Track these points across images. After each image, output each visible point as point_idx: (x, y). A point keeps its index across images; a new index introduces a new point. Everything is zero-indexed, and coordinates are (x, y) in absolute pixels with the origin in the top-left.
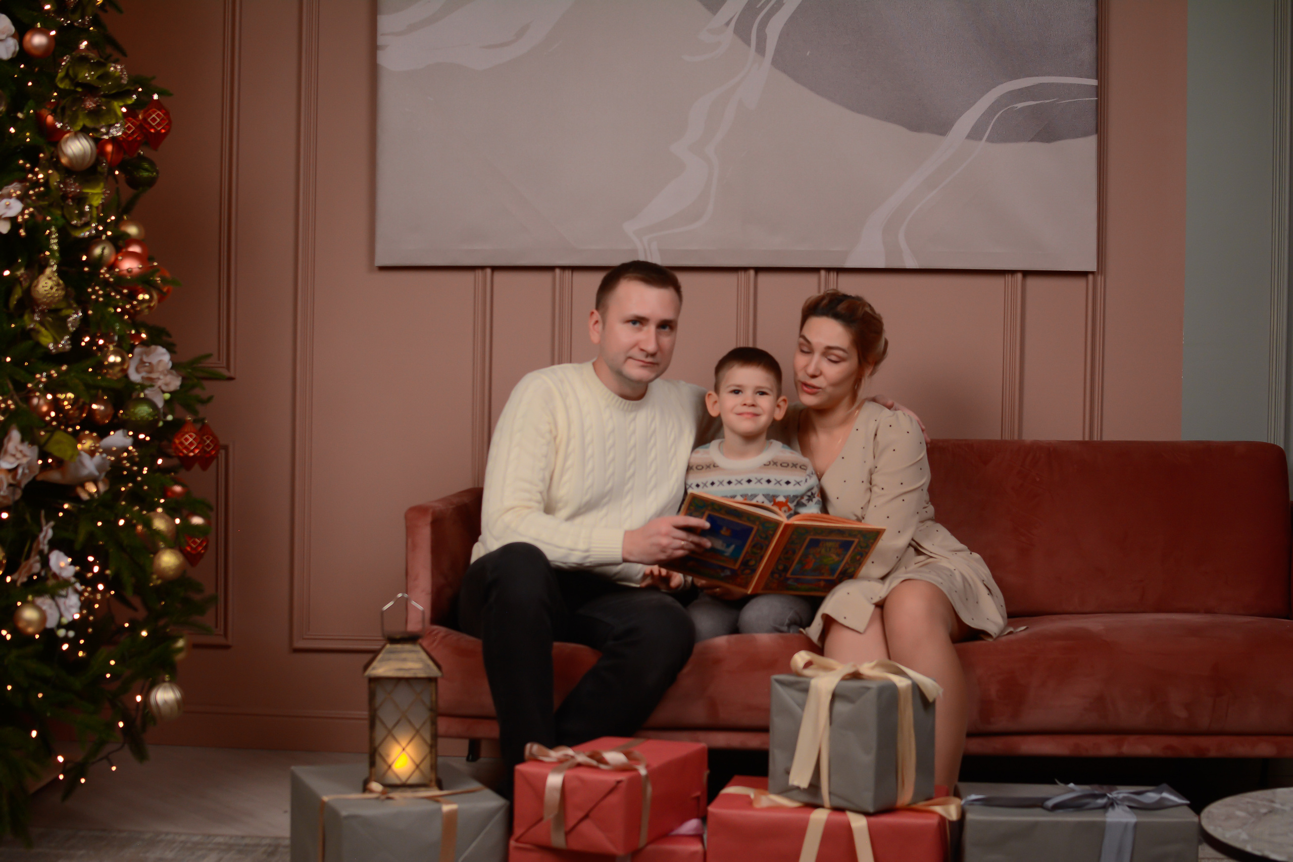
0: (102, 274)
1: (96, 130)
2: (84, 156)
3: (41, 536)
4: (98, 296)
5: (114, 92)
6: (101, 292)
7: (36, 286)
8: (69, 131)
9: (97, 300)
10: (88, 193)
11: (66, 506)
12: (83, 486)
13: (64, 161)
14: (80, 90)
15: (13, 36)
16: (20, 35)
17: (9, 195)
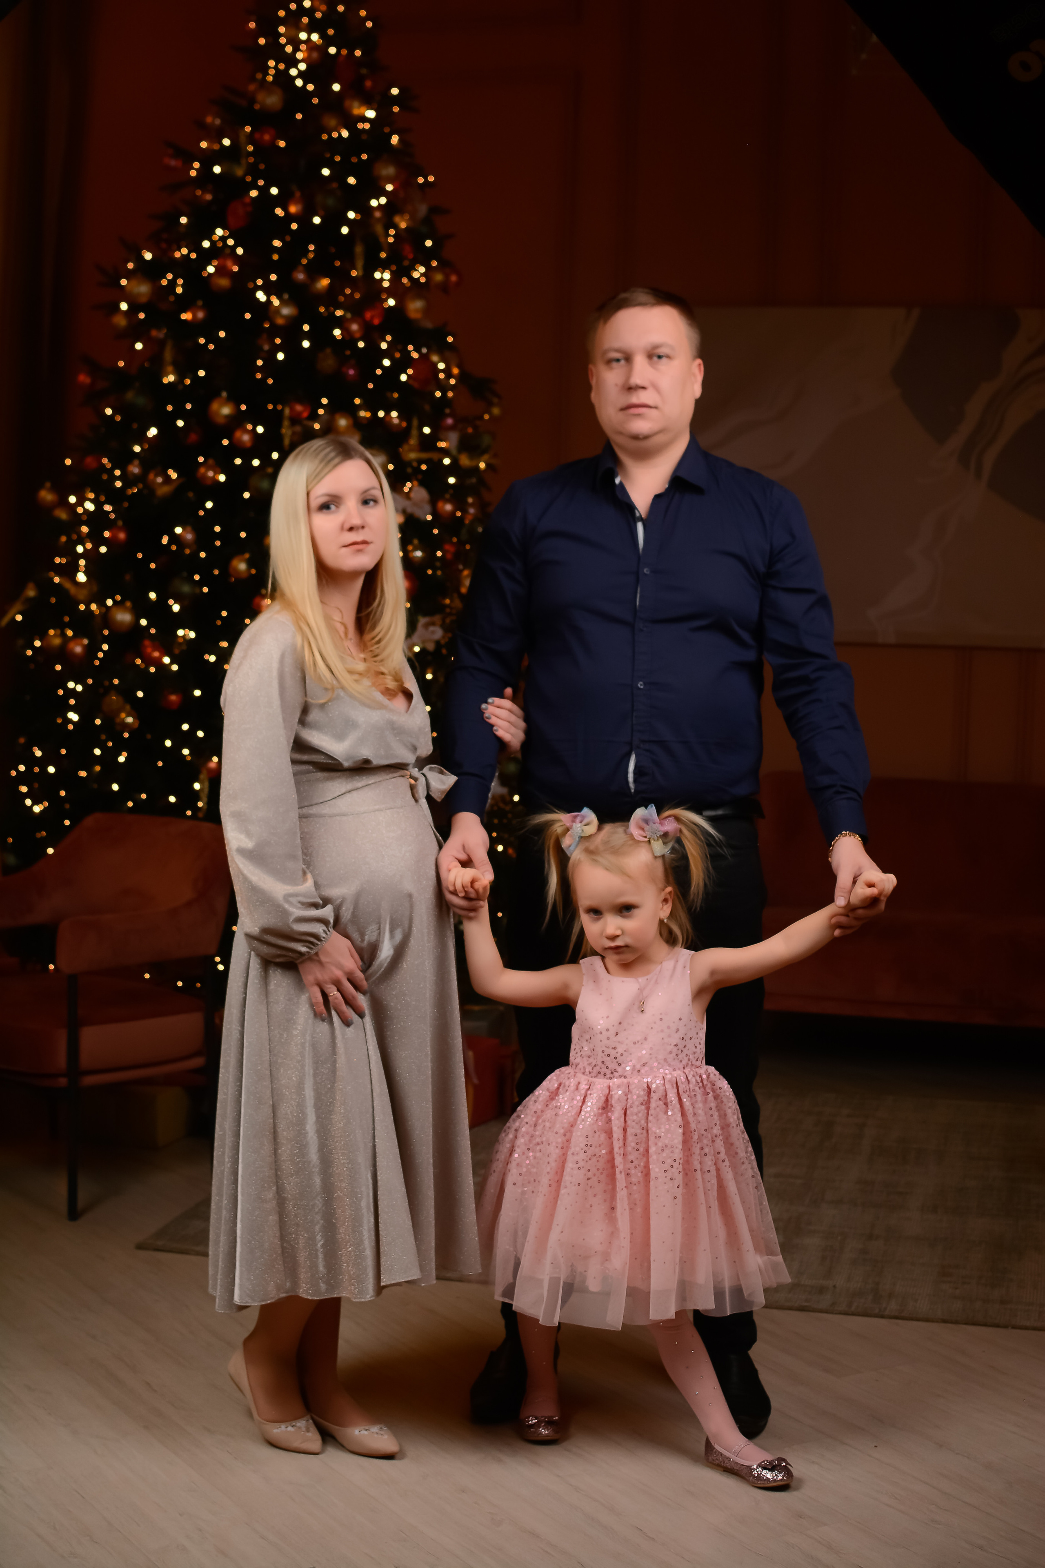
16: (433, 502)
17: (433, 624)
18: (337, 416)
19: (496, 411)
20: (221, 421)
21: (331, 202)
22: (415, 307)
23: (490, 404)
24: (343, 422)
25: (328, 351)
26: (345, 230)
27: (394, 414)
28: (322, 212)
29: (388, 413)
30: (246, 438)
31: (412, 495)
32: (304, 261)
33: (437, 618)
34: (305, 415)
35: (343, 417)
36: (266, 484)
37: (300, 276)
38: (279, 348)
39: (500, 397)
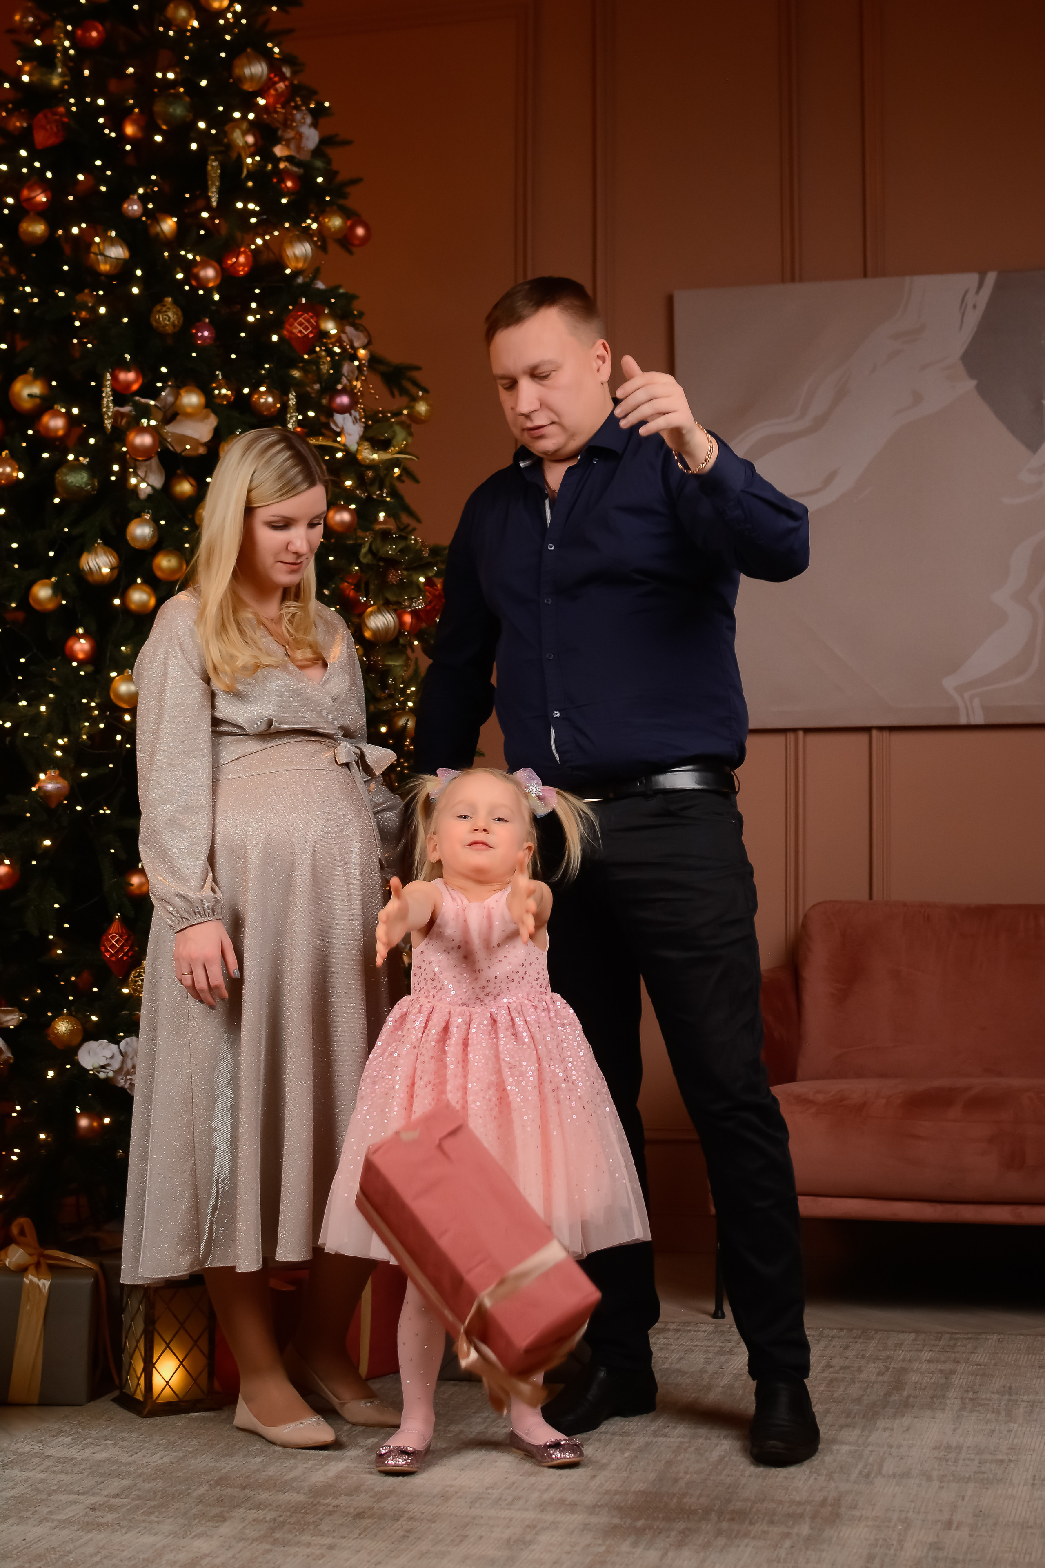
0: (407, 746)
1: (399, 603)
2: (387, 629)
4: (404, 768)
5: (416, 564)
6: (406, 764)
8: (372, 605)
9: (402, 771)
10: (391, 665)
13: (367, 634)
14: (382, 564)
18: (182, 392)
19: (422, 408)
20: (28, 404)
21: (176, 111)
22: (296, 254)
23: (414, 399)
24: (192, 399)
25: (169, 300)
27: (263, 389)
28: (164, 127)
29: (254, 389)
30: (58, 422)
32: (141, 191)
34: (135, 387)
35: (189, 392)
36: (78, 479)
37: (134, 208)
38: (100, 301)
39: (425, 391)
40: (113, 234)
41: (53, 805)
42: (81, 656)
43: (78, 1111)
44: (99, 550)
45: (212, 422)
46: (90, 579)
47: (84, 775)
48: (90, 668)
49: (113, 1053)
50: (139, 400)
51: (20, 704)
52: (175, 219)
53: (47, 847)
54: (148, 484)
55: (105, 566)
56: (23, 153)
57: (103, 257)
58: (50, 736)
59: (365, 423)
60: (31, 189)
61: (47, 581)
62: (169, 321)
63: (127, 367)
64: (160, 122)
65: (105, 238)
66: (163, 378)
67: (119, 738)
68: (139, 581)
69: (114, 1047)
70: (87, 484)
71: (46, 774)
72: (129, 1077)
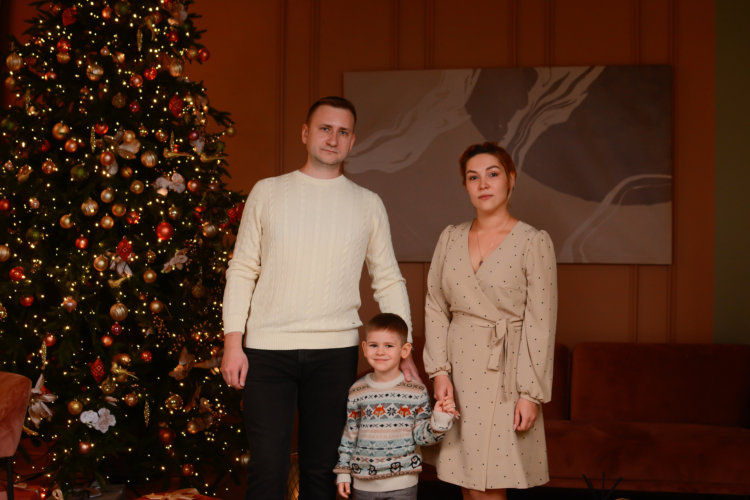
0: (221, 281)
1: (217, 222)
2: (212, 233)
3: (196, 392)
4: (219, 291)
7: (193, 290)
8: (206, 222)
11: (206, 378)
12: (214, 369)
13: (205, 234)
15: (183, 183)
16: (186, 183)
17: (182, 254)
18: (125, 133)
19: (231, 131)
20: (60, 136)
21: (124, 9)
22: (175, 70)
23: (228, 127)
24: (129, 136)
25: (120, 94)
26: (131, 25)
27: (160, 131)
28: (119, 16)
29: (156, 131)
30: (72, 146)
31: (172, 179)
32: (109, 43)
33: (184, 251)
34: (105, 132)
35: (128, 133)
36: (81, 173)
37: (105, 52)
38: (91, 93)
39: (233, 123)
40: (96, 63)
41: (70, 312)
42: (82, 246)
43: (80, 441)
44: (89, 202)
45: (138, 145)
46: (86, 214)
47: (83, 298)
48: (86, 252)
49: (95, 416)
50: (107, 137)
51: (56, 267)
52: (124, 55)
53: (67, 330)
54: (110, 174)
55: (92, 209)
56: (58, 27)
57: (92, 75)
58: (69, 282)
59: (205, 141)
60: (61, 43)
61: (67, 216)
62: (119, 103)
63: (101, 124)
64: (117, 13)
65: (93, 65)
66: (117, 127)
67: (97, 283)
68: (107, 215)
69: (96, 414)
70: (84, 175)
71: (67, 298)
72: (102, 426)
